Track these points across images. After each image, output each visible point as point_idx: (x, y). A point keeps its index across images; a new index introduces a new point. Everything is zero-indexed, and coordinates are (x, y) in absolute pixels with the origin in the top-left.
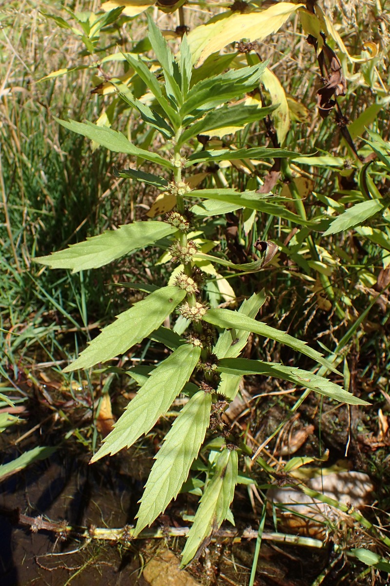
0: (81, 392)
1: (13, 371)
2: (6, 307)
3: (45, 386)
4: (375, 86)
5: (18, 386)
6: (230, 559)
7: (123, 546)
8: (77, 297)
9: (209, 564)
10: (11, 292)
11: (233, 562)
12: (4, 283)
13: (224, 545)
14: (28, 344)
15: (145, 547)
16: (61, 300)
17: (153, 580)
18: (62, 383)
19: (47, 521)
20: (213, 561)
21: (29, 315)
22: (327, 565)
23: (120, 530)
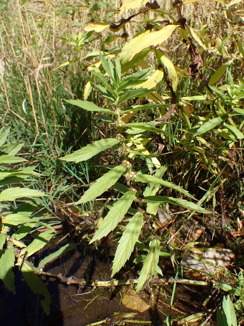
0: (88, 217)
1: (54, 208)
2: (48, 176)
3: (70, 215)
4: (225, 55)
5: (57, 215)
6: (163, 293)
7: (112, 289)
8: (84, 169)
9: (153, 296)
10: (51, 168)
11: (165, 294)
12: (47, 164)
13: (160, 287)
14: (61, 194)
15: (122, 289)
16: (76, 171)
17: (126, 304)
18: (79, 213)
19: (74, 279)
20: (155, 294)
21: (60, 179)
22: (210, 294)
23: (109, 282)
